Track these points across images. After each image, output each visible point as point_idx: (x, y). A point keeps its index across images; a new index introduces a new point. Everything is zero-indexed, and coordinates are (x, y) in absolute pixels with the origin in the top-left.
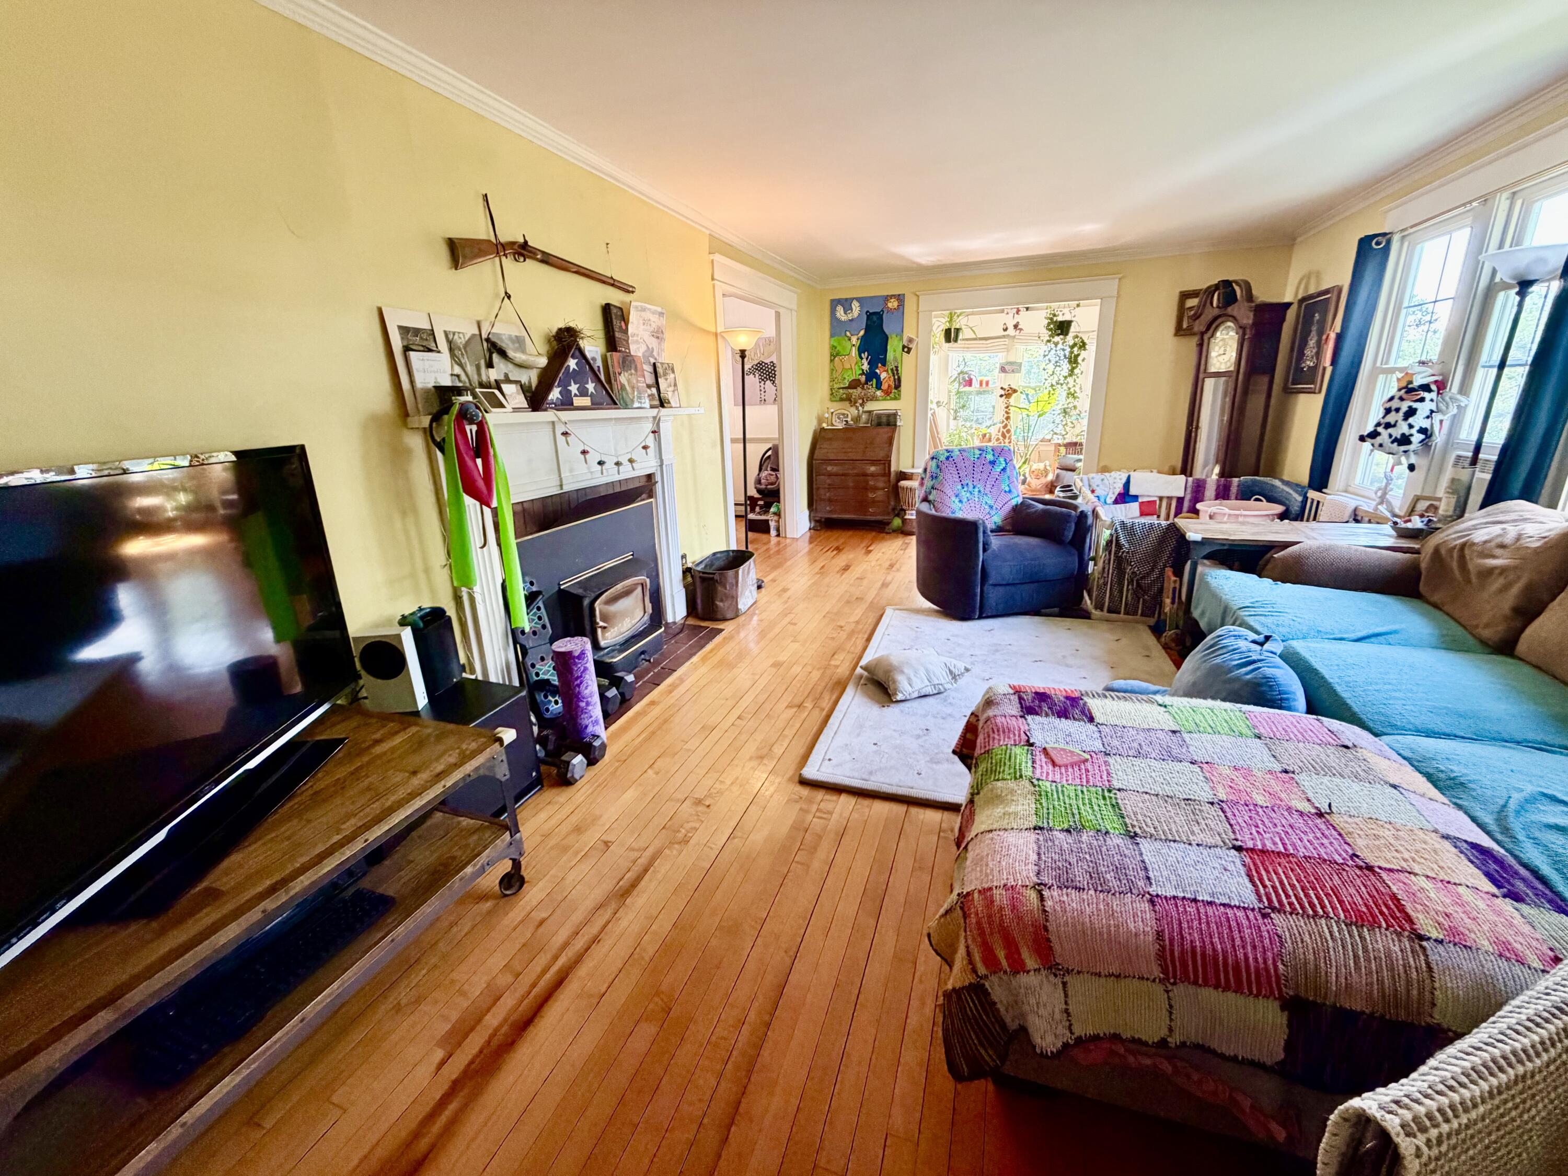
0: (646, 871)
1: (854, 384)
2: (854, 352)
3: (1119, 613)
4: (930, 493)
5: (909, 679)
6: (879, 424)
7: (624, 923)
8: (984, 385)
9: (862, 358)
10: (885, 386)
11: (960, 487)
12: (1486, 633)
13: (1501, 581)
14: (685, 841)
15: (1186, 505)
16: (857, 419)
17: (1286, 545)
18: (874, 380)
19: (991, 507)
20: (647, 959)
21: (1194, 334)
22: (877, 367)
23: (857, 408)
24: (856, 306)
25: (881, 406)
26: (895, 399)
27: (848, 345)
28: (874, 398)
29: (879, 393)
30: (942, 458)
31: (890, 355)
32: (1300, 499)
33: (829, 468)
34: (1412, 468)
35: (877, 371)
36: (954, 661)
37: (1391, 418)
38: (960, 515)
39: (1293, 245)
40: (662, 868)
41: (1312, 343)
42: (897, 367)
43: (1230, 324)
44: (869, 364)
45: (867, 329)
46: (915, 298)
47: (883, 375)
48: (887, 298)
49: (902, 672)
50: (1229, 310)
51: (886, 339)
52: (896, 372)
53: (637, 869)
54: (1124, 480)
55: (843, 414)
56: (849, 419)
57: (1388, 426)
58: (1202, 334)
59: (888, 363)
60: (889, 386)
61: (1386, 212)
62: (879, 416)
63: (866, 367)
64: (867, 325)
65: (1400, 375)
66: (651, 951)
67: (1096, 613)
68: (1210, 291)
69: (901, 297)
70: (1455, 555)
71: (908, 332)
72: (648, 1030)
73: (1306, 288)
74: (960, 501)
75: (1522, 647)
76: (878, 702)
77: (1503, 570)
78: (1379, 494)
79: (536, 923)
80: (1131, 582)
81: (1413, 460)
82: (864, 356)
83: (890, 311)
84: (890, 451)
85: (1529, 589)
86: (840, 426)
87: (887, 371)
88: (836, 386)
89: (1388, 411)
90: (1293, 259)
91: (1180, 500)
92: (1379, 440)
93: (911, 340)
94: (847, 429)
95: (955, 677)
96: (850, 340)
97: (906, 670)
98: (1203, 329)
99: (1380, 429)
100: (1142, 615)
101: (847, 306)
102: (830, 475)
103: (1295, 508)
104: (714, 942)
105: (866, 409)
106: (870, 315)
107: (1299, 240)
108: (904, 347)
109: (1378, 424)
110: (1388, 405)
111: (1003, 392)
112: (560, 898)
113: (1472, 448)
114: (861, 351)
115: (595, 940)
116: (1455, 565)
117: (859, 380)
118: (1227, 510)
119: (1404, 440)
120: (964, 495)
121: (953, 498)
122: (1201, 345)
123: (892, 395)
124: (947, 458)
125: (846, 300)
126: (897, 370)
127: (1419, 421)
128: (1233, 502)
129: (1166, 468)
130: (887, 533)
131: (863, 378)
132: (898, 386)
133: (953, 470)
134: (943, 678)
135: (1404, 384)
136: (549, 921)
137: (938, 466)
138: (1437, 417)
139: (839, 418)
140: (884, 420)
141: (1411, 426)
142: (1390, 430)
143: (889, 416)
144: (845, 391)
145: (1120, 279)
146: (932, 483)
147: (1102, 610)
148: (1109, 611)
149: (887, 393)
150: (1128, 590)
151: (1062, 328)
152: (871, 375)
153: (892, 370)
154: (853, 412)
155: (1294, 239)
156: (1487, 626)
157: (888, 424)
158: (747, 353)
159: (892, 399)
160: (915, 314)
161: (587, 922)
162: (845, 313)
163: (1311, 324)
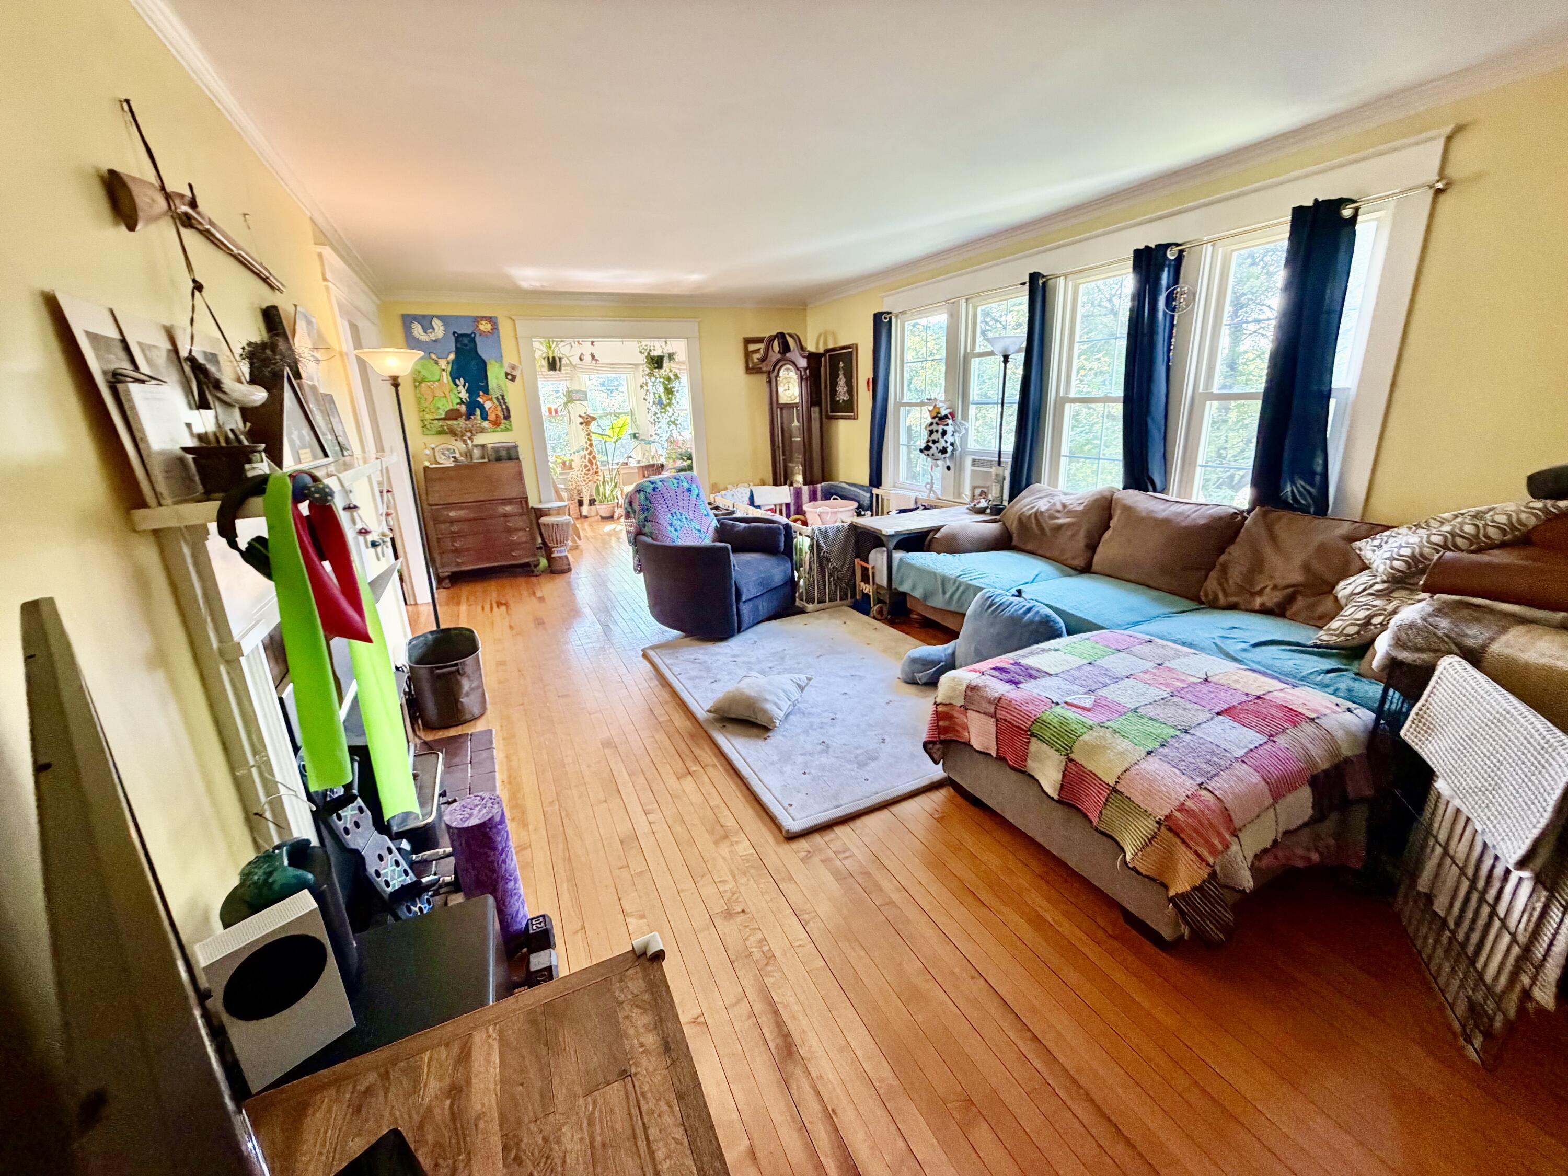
0: (776, 1012)
1: (453, 415)
2: (446, 378)
3: (825, 602)
4: (644, 526)
5: (776, 704)
6: (499, 459)
7: (831, 1076)
8: (553, 413)
9: (457, 386)
10: (492, 417)
11: (670, 516)
12: (1076, 562)
13: (1069, 533)
14: (770, 957)
15: (792, 508)
16: (468, 454)
17: (938, 529)
18: (478, 412)
19: (700, 531)
20: (895, 1083)
21: (762, 372)
22: (479, 396)
23: (465, 442)
24: (437, 324)
25: (491, 438)
26: (507, 430)
27: (436, 369)
28: (483, 430)
29: (486, 424)
30: (649, 490)
31: (492, 382)
32: (868, 495)
33: (452, 514)
34: (948, 468)
35: (479, 399)
36: (796, 676)
37: (935, 436)
38: (679, 543)
39: (805, 310)
40: (783, 997)
41: (842, 381)
42: (503, 396)
43: (788, 366)
44: (467, 391)
45: (458, 351)
46: (510, 323)
47: (488, 405)
48: (477, 320)
49: (766, 700)
50: (788, 355)
51: (484, 364)
52: (502, 400)
53: (766, 1021)
54: (748, 494)
55: (448, 450)
56: (457, 455)
57: (934, 442)
58: (769, 373)
59: (491, 391)
60: (497, 416)
61: (883, 297)
62: (496, 450)
63: (464, 395)
64: (456, 347)
65: (931, 408)
66: (887, 1073)
67: (810, 607)
68: (771, 339)
69: (494, 320)
70: (1033, 521)
71: (509, 357)
72: (982, 1134)
73: (825, 343)
74: (676, 530)
75: (1095, 567)
76: (758, 737)
77: (1069, 525)
78: (928, 486)
79: (748, 1162)
80: (831, 575)
81: (948, 463)
82: (461, 382)
83: (482, 333)
84: (524, 486)
85: (1089, 535)
86: (450, 463)
87: (491, 400)
88: (428, 417)
89: (931, 432)
90: (808, 318)
91: (788, 505)
92: (931, 452)
93: (513, 367)
94: (459, 467)
95: (802, 688)
96: (437, 363)
97: (768, 697)
98: (770, 368)
99: (930, 444)
100: (830, 601)
101: (426, 324)
102: (452, 522)
103: (866, 502)
104: (920, 1018)
105: (476, 442)
106: (458, 337)
107: (809, 306)
108: (507, 374)
109: (928, 441)
110: (931, 428)
112: (735, 1116)
113: (997, 455)
114: (454, 377)
115: (829, 1115)
116: (1034, 526)
117: (458, 410)
118: (829, 509)
119: (944, 451)
120: (677, 523)
121: (669, 528)
122: (770, 382)
123: (502, 426)
124: (654, 489)
125: (424, 316)
126: (503, 399)
127: (949, 437)
128: (820, 503)
129: (758, 481)
130: (536, 576)
131: (463, 408)
132: (507, 417)
133: (661, 500)
134: (795, 693)
135: (934, 414)
136: (757, 1142)
137: (647, 499)
138: (956, 435)
139: (444, 455)
140: (504, 453)
141: (946, 442)
142: (937, 445)
143: (508, 449)
144: (441, 423)
145: (699, 323)
146: (644, 515)
147: (813, 603)
148: (819, 602)
149: (496, 423)
150: (830, 583)
151: (657, 362)
152: (473, 406)
153: (497, 399)
154: (459, 446)
155: (806, 305)
156: (1073, 558)
157: (510, 458)
158: (400, 380)
159: (503, 431)
160: (514, 339)
161: (796, 1107)
162: (425, 332)
163: (838, 369)
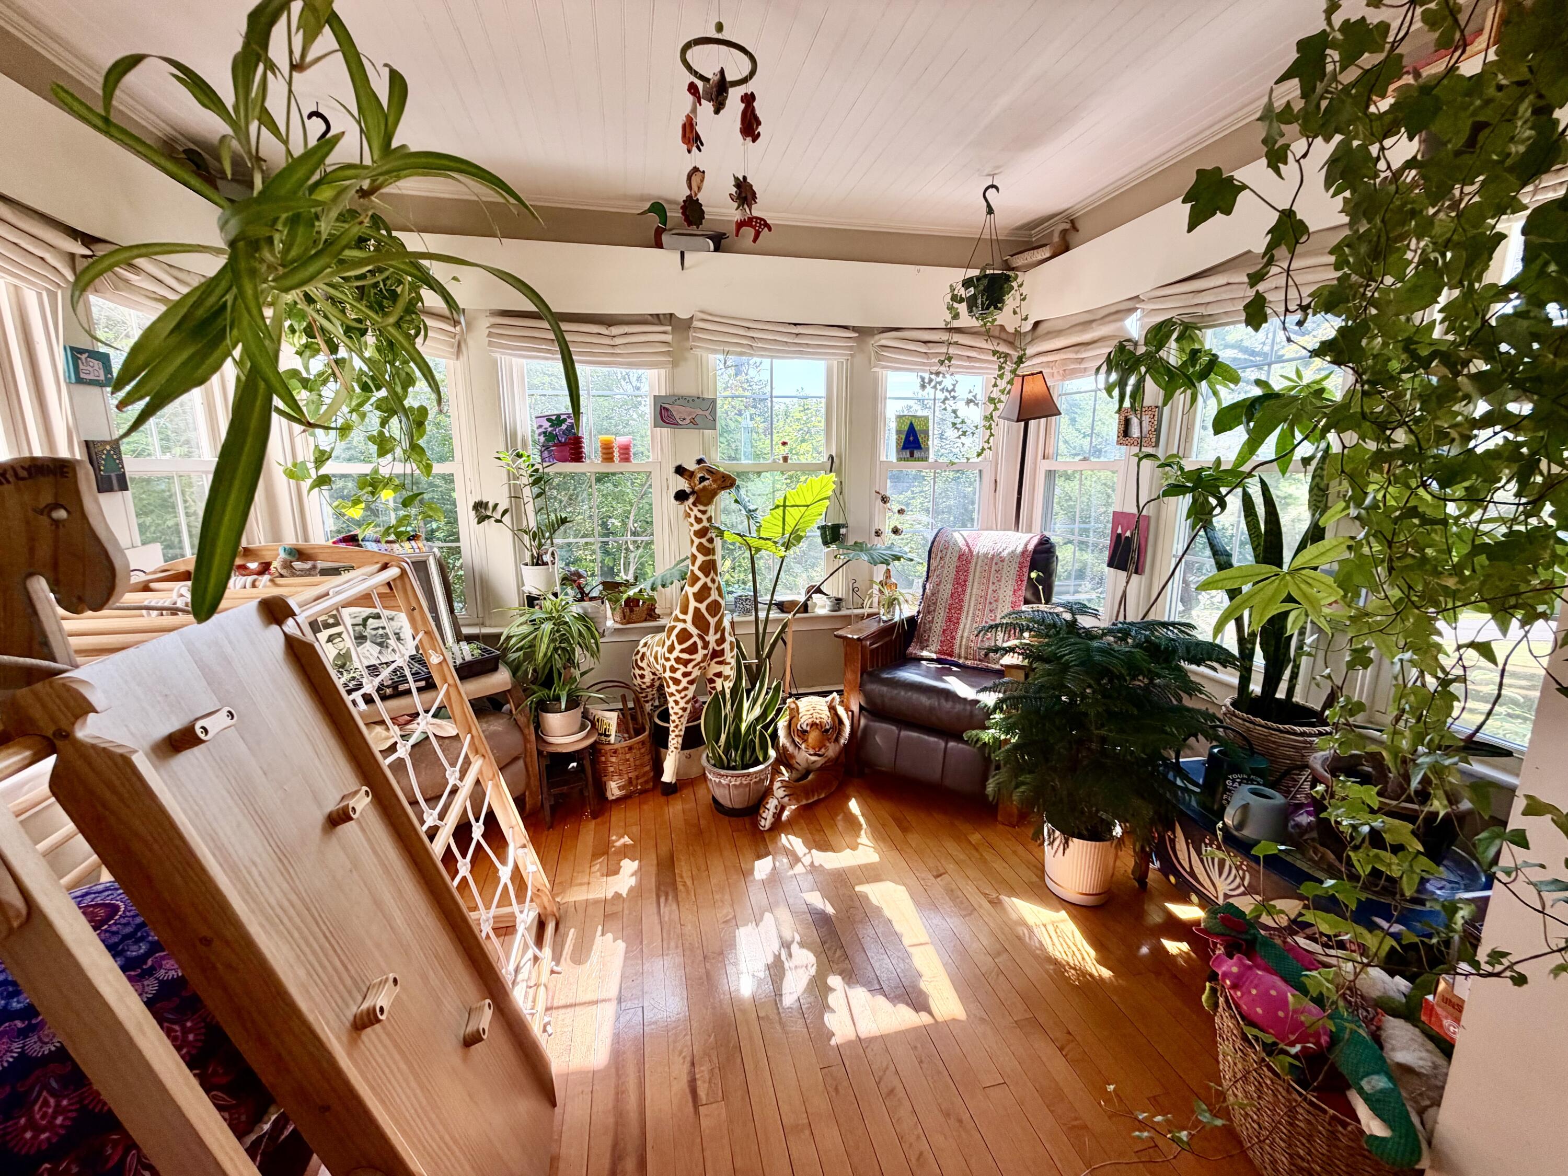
111: (682, 484)
